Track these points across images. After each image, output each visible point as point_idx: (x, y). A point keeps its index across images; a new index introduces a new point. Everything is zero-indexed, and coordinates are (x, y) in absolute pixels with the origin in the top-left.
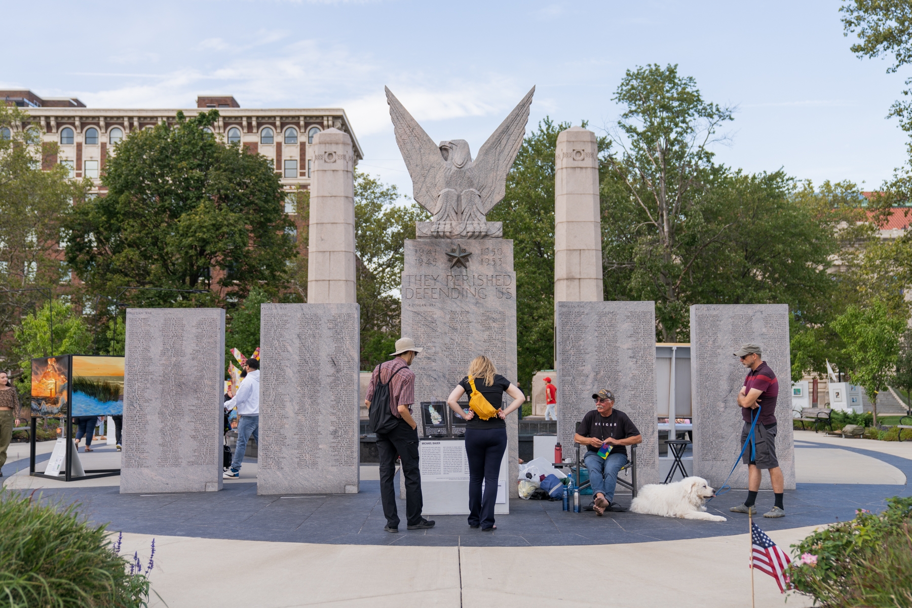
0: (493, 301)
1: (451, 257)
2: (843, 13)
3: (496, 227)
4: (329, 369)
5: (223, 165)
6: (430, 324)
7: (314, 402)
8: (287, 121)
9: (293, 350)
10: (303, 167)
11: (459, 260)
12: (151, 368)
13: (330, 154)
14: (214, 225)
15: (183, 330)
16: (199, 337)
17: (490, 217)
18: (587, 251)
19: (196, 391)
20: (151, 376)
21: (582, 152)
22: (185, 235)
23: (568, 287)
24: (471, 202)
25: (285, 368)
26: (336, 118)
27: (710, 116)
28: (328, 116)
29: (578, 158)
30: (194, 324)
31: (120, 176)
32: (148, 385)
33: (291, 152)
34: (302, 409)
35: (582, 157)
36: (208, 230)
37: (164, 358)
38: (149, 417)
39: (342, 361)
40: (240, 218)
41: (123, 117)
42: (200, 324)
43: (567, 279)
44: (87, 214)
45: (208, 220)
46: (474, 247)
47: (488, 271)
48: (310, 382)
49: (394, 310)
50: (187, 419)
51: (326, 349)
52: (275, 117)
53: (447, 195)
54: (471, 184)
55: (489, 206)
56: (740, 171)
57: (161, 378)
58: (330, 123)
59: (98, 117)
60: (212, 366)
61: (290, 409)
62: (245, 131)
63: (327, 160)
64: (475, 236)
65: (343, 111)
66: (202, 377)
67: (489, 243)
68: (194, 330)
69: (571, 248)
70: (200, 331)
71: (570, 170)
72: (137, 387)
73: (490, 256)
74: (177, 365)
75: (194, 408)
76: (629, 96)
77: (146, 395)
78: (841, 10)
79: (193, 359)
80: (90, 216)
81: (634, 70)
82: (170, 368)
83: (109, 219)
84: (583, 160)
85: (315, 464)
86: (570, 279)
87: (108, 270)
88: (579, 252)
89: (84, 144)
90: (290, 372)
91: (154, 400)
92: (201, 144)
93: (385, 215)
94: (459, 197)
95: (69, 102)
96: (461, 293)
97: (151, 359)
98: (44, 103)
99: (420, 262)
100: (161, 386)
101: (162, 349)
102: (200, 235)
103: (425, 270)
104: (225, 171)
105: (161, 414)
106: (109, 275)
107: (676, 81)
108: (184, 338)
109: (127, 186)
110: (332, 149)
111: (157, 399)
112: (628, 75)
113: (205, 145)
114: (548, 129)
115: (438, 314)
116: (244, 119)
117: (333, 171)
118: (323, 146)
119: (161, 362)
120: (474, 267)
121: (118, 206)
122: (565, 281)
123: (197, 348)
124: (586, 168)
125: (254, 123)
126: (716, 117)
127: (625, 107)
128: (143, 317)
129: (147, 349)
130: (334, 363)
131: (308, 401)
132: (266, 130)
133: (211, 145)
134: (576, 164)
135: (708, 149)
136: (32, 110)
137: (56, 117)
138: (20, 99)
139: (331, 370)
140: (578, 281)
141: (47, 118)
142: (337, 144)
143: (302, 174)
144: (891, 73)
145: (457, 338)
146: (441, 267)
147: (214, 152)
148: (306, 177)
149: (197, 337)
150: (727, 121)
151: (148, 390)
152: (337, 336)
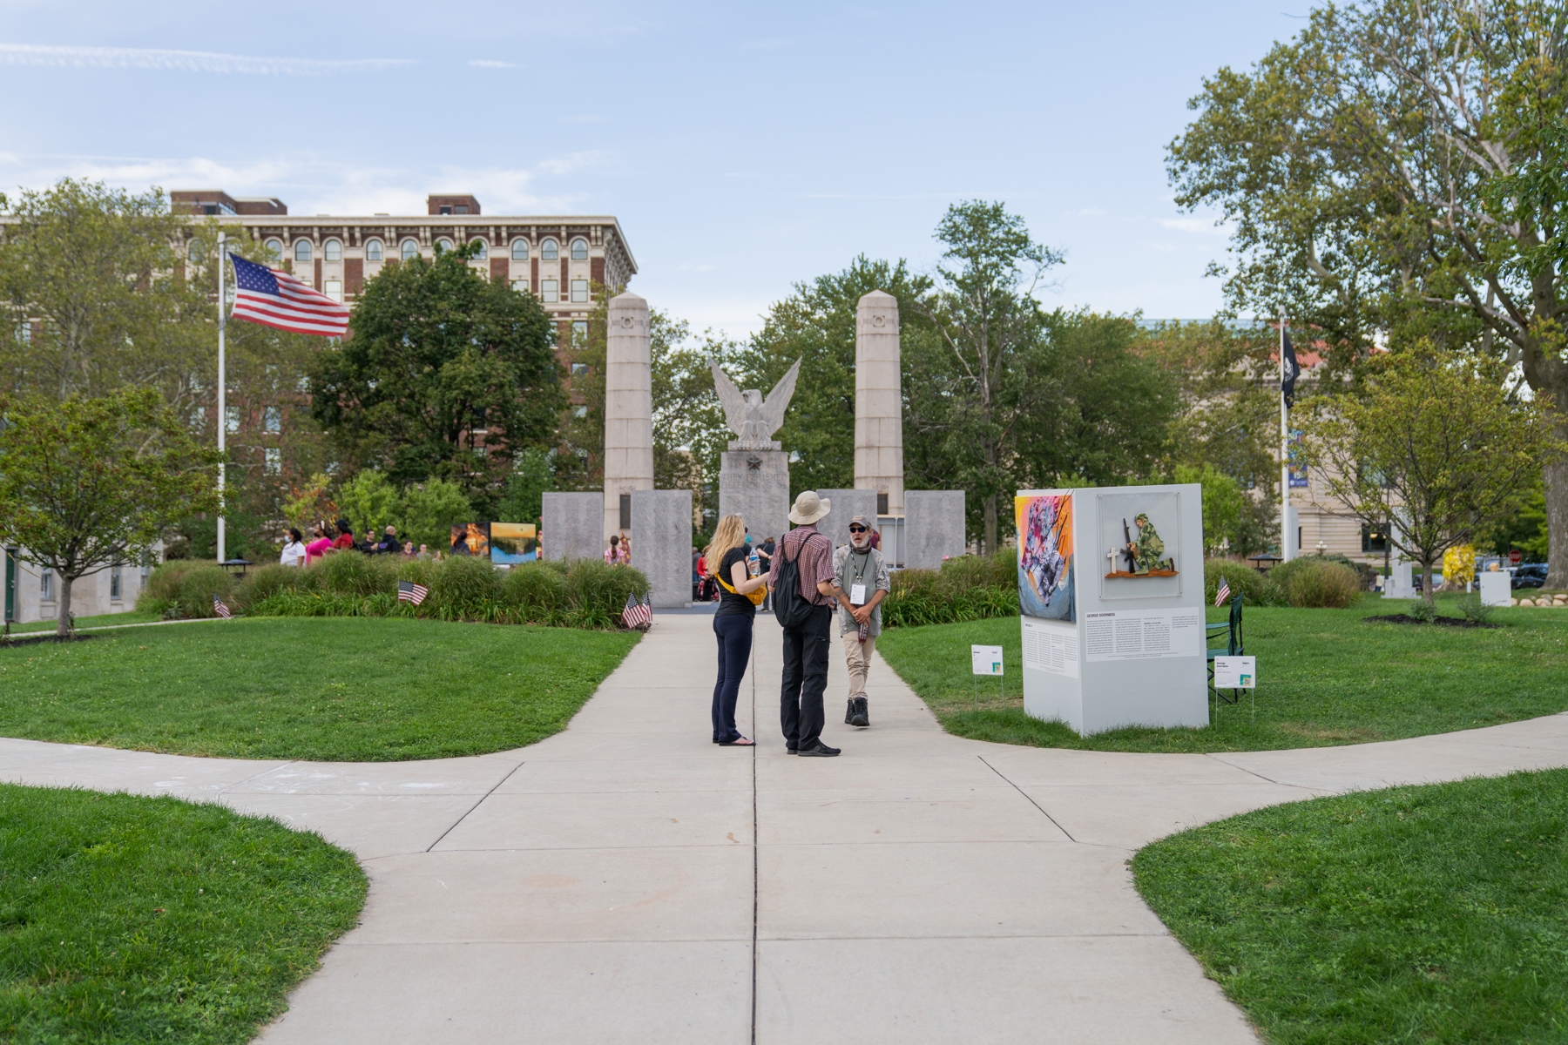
0: (775, 490)
1: (750, 464)
2: (1167, 163)
3: (778, 445)
4: (674, 531)
5: (488, 306)
6: (737, 504)
7: (665, 552)
8: (545, 231)
9: (651, 519)
10: (564, 289)
11: (754, 465)
12: (559, 530)
13: (627, 320)
14: (480, 376)
16: (588, 511)
17: (775, 437)
19: (587, 545)
20: (559, 536)
22: (449, 387)
23: (867, 455)
24: (762, 429)
25: (646, 530)
26: (605, 227)
27: (1039, 259)
28: (596, 226)
29: (878, 324)
31: (373, 319)
32: (557, 541)
33: (550, 270)
34: (657, 556)
36: (475, 382)
39: (682, 527)
40: (509, 368)
41: (341, 227)
42: (589, 503)
43: (867, 448)
44: (335, 362)
45: (475, 372)
46: (764, 457)
47: (772, 471)
48: (662, 539)
49: (682, 470)
51: (671, 519)
52: (529, 227)
53: (747, 425)
54: (762, 418)
55: (773, 431)
56: (1087, 307)
57: (565, 537)
58: (599, 234)
59: (312, 227)
60: (597, 529)
61: (650, 556)
62: (493, 243)
63: (624, 326)
64: (764, 450)
65: (616, 219)
66: (591, 536)
67: (773, 454)
71: (870, 338)
73: (774, 463)
74: (575, 529)
76: (953, 233)
77: (556, 547)
78: (1166, 159)
79: (585, 525)
80: (340, 364)
81: (957, 206)
82: (571, 531)
83: (361, 367)
85: (665, 590)
86: (869, 447)
87: (361, 426)
88: (878, 419)
89: (293, 261)
90: (649, 533)
91: (561, 550)
92: (463, 281)
93: (672, 357)
94: (755, 427)
95: (269, 204)
96: (756, 485)
97: (558, 525)
98: (240, 208)
99: (731, 466)
100: (566, 542)
102: (466, 387)
103: (733, 471)
104: (491, 312)
106: (362, 432)
107: (1003, 218)
109: (382, 330)
110: (630, 314)
112: (951, 210)
113: (467, 282)
114: (862, 267)
115: (741, 498)
116: (492, 229)
117: (631, 337)
118: (619, 311)
119: (565, 527)
120: (764, 469)
121: (371, 352)
125: (504, 234)
126: (1045, 261)
127: (946, 247)
129: (556, 519)
130: (676, 527)
131: (660, 551)
132: (520, 244)
133: (474, 282)
134: (876, 330)
135: (1035, 297)
136: (227, 217)
137: (261, 228)
138: (213, 203)
139: (675, 532)
140: (877, 447)
141: (250, 228)
143: (564, 298)
144: (1220, 227)
145: (753, 512)
146: (743, 469)
147: (477, 290)
148: (569, 302)
150: (1058, 264)
151: (557, 544)
152: (679, 511)
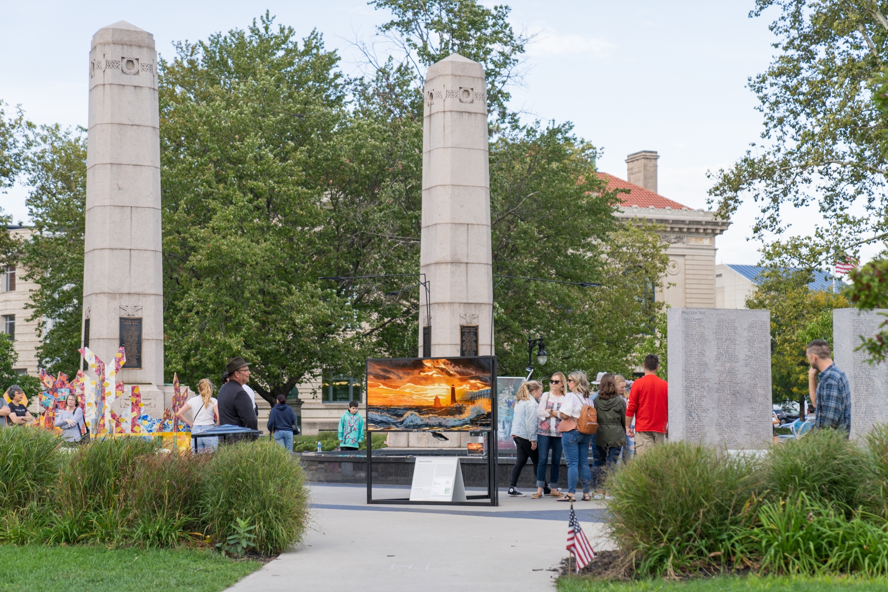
12: (707, 375)
15: (735, 333)
18: (476, 227)
19: (750, 401)
20: (708, 383)
21: (470, 91)
23: (453, 273)
25: (874, 378)
29: (465, 98)
30: (746, 327)
32: (705, 393)
35: (470, 99)
37: (718, 364)
38: (707, 429)
42: (751, 327)
43: (451, 263)
50: (743, 431)
57: (716, 386)
60: (764, 374)
63: (125, 70)
66: (755, 386)
68: (746, 334)
69: (457, 222)
70: (751, 334)
71: (455, 115)
72: (694, 395)
74: (731, 372)
75: (749, 419)
77: (703, 403)
79: (746, 365)
82: (725, 375)
84: (472, 102)
88: (466, 227)
91: (711, 410)
97: (706, 364)
100: (717, 394)
101: (716, 353)
105: (719, 425)
108: (737, 342)
111: (713, 408)
117: (135, 87)
118: (119, 48)
119: (716, 368)
122: (449, 266)
123: (749, 354)
124: (476, 113)
128: (697, 317)
129: (702, 353)
134: (463, 107)
140: (464, 266)
142: (140, 47)
149: (749, 341)
151: (705, 399)
